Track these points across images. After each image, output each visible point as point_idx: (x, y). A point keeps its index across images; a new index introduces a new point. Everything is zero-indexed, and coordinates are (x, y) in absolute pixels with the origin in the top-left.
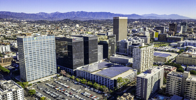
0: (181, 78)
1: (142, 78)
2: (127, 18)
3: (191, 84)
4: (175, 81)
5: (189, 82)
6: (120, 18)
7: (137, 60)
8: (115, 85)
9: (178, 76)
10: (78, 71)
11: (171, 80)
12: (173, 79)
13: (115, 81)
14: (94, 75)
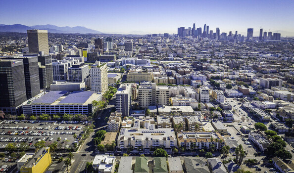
0: (151, 90)
1: (122, 95)
2: (46, 31)
3: (160, 92)
4: (146, 93)
5: (159, 91)
6: (39, 31)
7: (96, 82)
8: (90, 110)
9: (148, 88)
10: (25, 107)
11: (142, 94)
12: (144, 92)
13: (90, 106)
14: (56, 107)
